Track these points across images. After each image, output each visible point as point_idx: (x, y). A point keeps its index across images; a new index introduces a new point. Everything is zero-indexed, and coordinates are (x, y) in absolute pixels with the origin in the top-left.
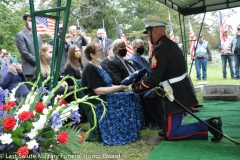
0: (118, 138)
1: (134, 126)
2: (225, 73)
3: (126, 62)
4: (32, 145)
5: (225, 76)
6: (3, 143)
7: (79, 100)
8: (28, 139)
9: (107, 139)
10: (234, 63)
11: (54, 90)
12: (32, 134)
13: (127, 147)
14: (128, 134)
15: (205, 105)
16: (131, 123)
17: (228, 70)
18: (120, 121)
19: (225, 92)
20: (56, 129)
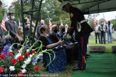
0: (56, 69)
1: (63, 63)
2: (96, 41)
3: (58, 35)
4: (24, 71)
5: (96, 43)
6: (11, 70)
7: (43, 51)
8: (22, 69)
9: (51, 70)
10: (100, 37)
11: (32, 47)
12: (24, 66)
13: (61, 73)
14: (61, 67)
15: (91, 55)
16: (62, 62)
17: (98, 40)
18: (57, 61)
19: (99, 49)
20: (34, 64)
